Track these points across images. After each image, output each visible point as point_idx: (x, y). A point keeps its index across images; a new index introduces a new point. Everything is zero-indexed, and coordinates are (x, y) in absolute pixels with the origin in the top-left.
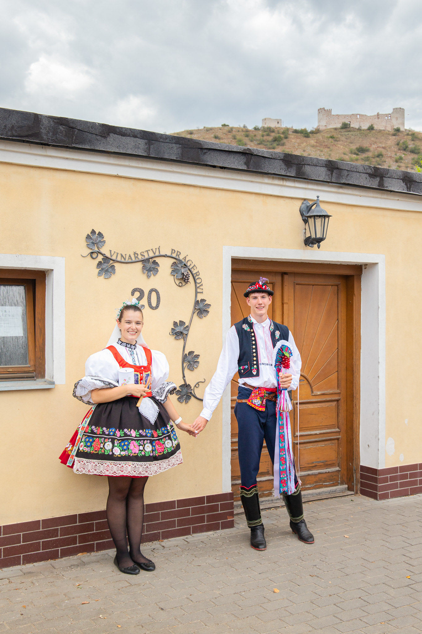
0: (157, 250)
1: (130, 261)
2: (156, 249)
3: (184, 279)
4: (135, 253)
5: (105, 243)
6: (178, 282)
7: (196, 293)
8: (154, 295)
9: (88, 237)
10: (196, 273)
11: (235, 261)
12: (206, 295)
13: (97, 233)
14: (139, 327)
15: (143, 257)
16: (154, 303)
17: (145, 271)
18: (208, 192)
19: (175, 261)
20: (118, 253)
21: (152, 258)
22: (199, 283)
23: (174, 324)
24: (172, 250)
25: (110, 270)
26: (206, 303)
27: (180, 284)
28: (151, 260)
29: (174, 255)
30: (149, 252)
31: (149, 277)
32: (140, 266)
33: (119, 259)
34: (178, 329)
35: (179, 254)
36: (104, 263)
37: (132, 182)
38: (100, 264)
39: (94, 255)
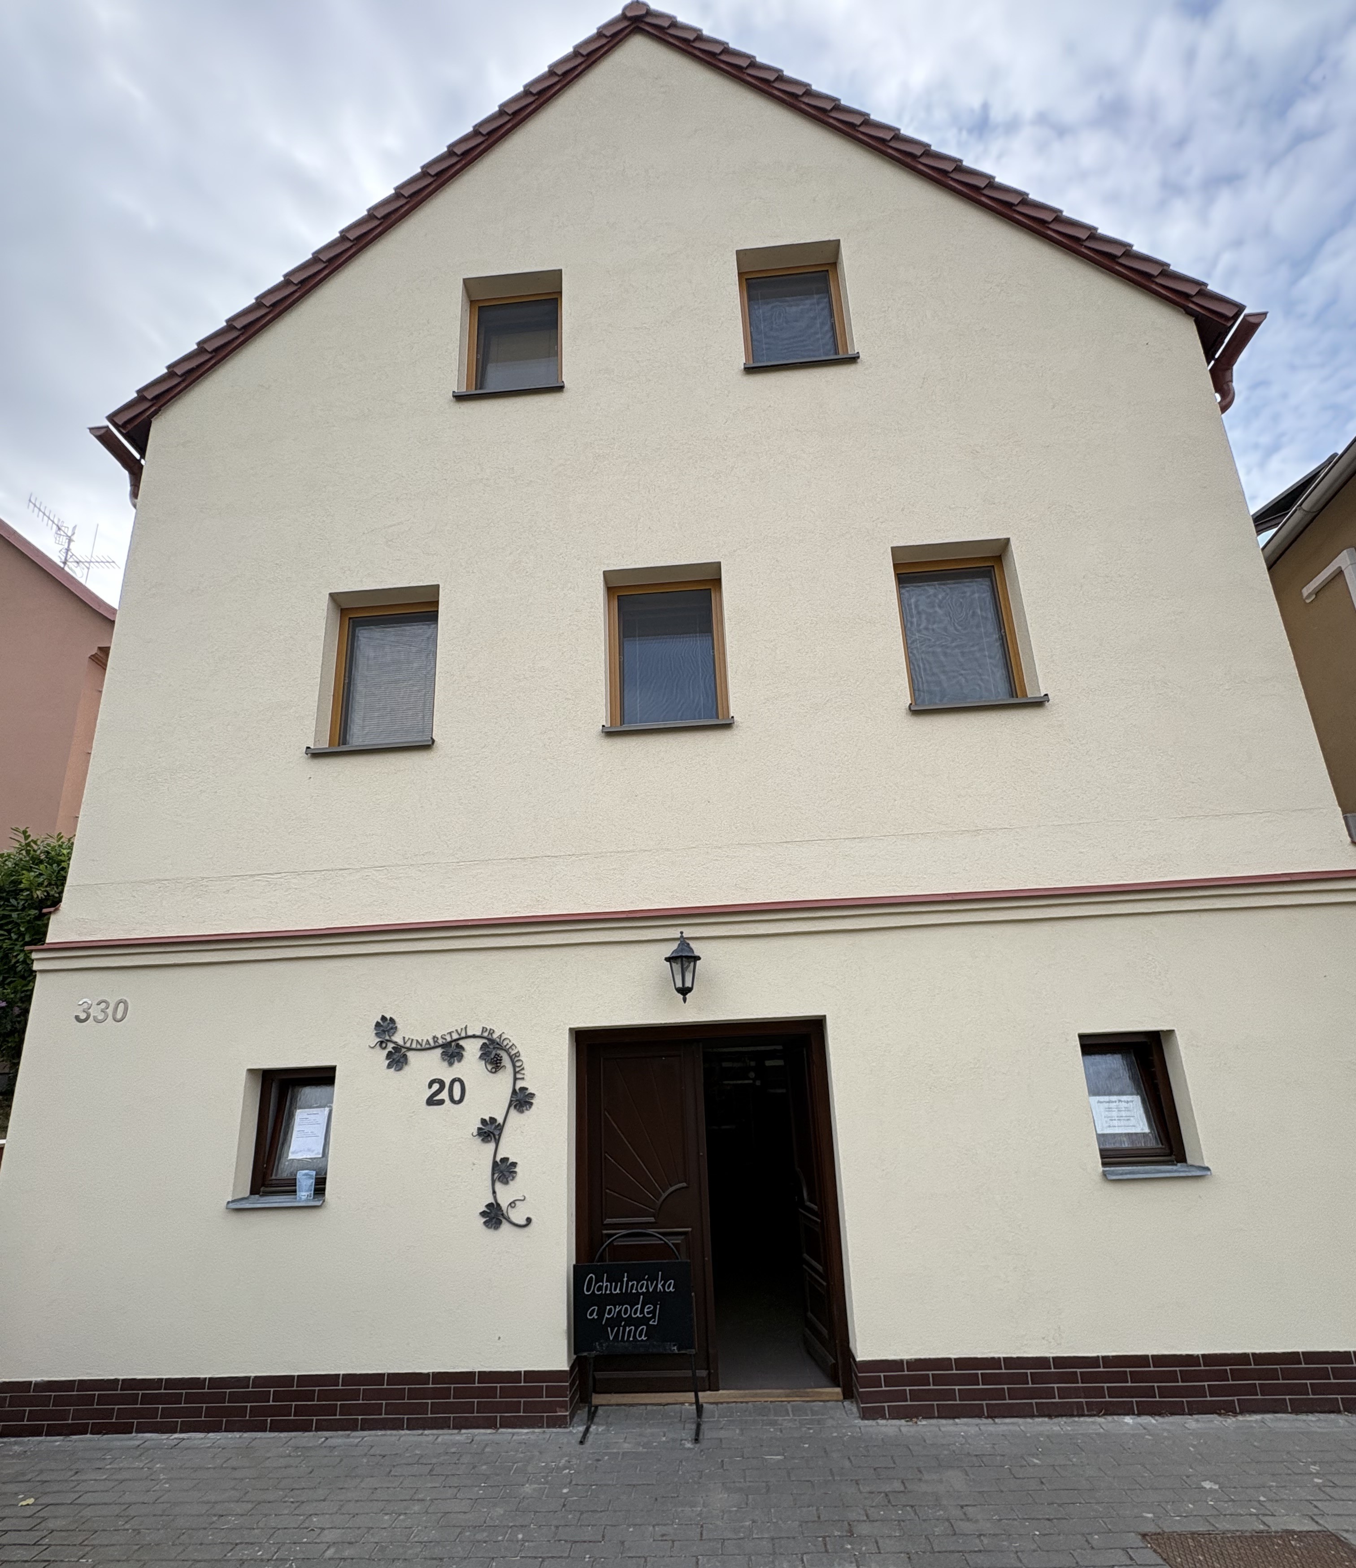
1: (428, 1046)
2: (462, 1029)
3: (497, 1063)
4: (434, 1037)
5: (397, 1029)
6: (489, 1067)
7: (515, 1079)
8: (457, 1086)
9: (377, 1025)
10: (515, 1054)
12: (529, 1082)
13: (388, 1019)
15: (444, 1041)
16: (457, 1096)
17: (446, 1057)
19: (485, 1041)
20: (412, 1040)
21: (454, 1041)
22: (519, 1067)
23: (482, 1122)
24: (483, 1028)
25: (402, 1060)
26: (528, 1092)
27: (493, 1070)
29: (486, 1034)
30: (452, 1033)
31: (451, 1064)
32: (439, 1051)
33: (414, 1046)
34: (486, 1129)
35: (492, 1032)
38: (390, 1054)
39: (384, 1045)
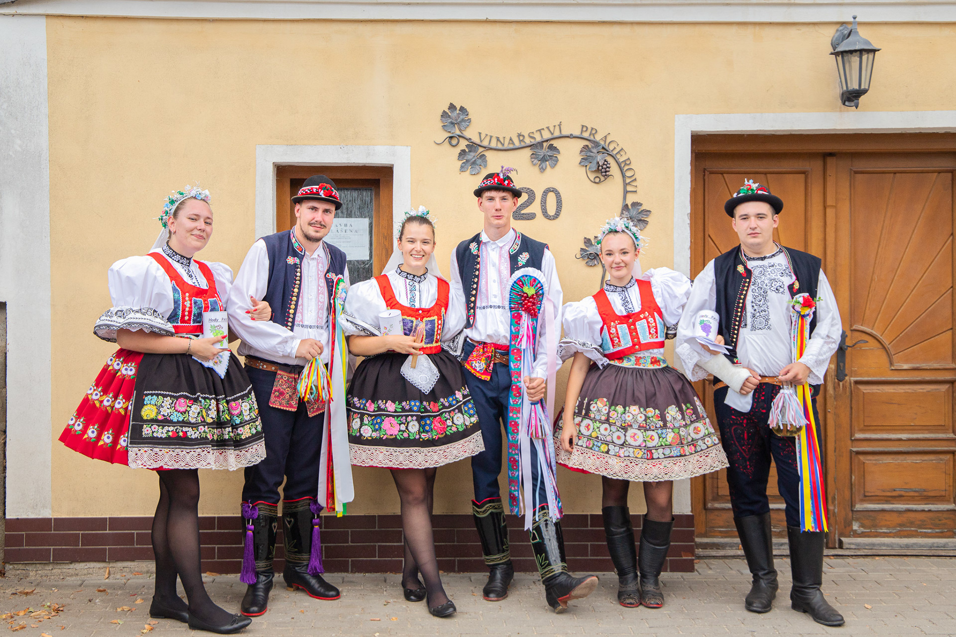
0: (557, 128)
1: (511, 146)
2: (555, 126)
3: (602, 172)
4: (519, 135)
5: (470, 122)
6: (592, 176)
7: (626, 192)
8: (551, 197)
9: (444, 115)
10: (625, 161)
11: (698, 140)
12: (642, 196)
13: (458, 109)
14: (427, 248)
15: (532, 140)
16: (551, 210)
17: (536, 161)
18: (646, 30)
19: (587, 143)
20: (491, 137)
21: (547, 141)
22: (630, 177)
23: (585, 243)
24: (583, 126)
25: (479, 162)
26: (643, 208)
27: (597, 180)
28: (545, 144)
29: (586, 135)
30: (542, 131)
31: (543, 170)
32: (528, 152)
33: (493, 144)
34: (591, 250)
35: (594, 132)
36: (470, 151)
37: (514, 26)
38: (463, 153)
39: (454, 142)
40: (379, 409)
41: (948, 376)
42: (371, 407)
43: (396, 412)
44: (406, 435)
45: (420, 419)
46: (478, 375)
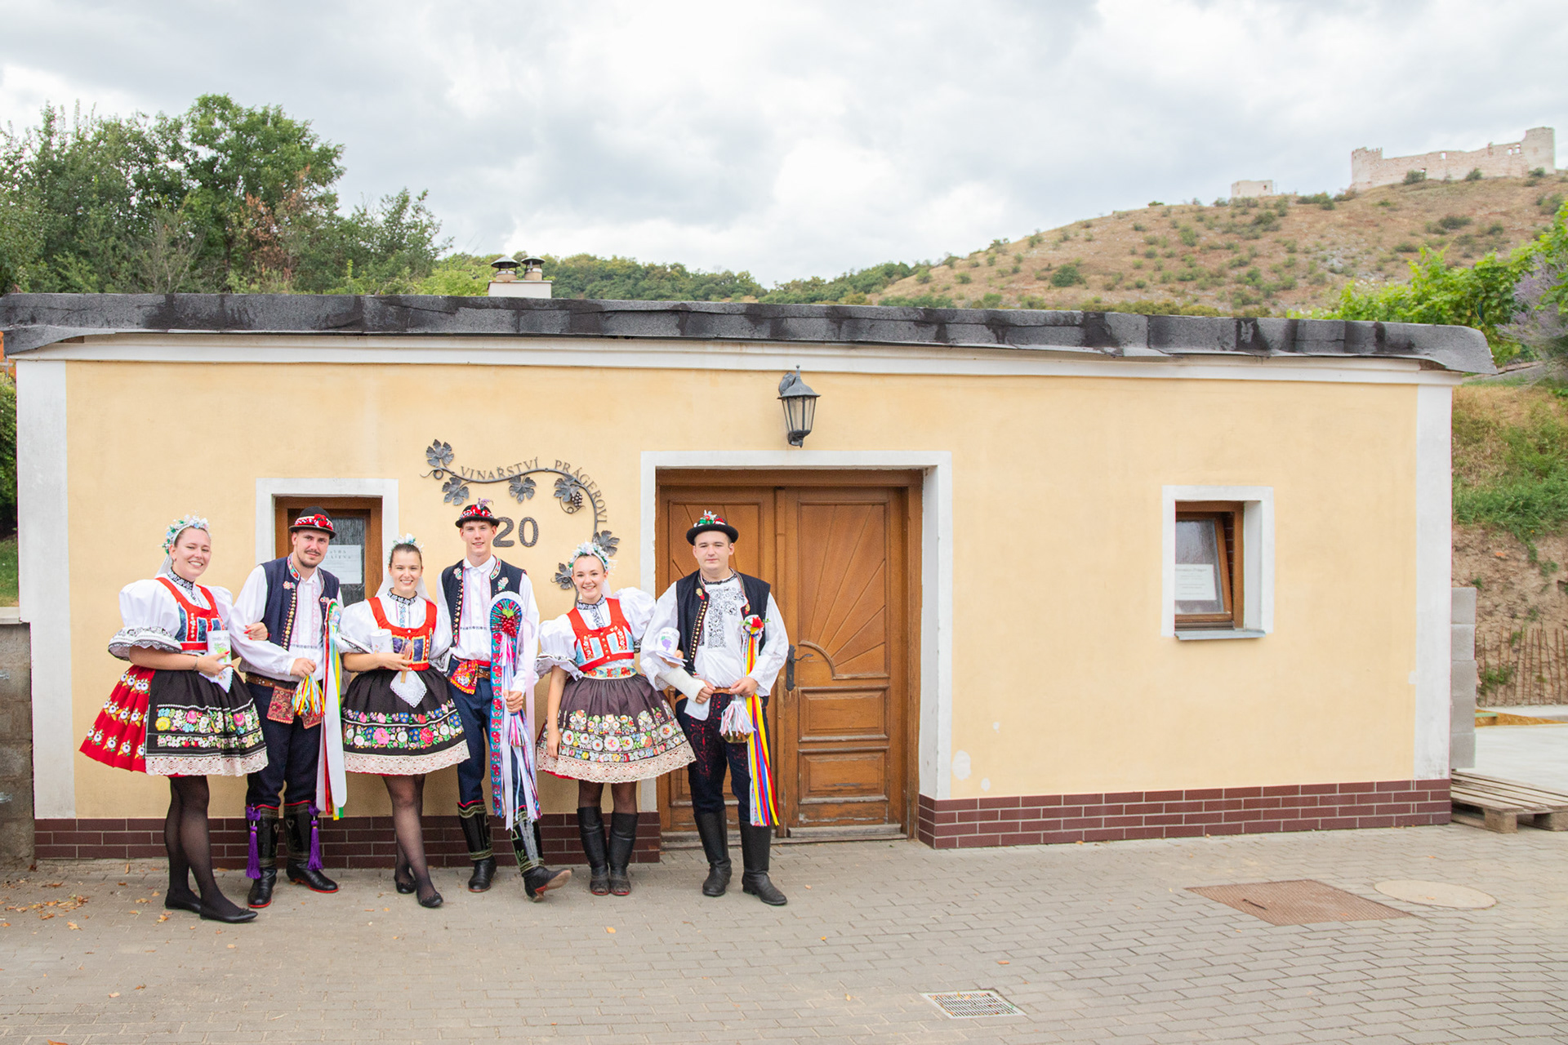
0: (534, 463)
1: (491, 479)
2: (531, 461)
3: (575, 503)
4: (499, 469)
5: (453, 457)
6: (566, 507)
7: (597, 522)
8: (529, 526)
9: (430, 450)
10: (596, 493)
11: (662, 474)
12: (612, 525)
13: (442, 444)
14: (415, 573)
15: (511, 474)
16: (529, 538)
17: (514, 493)
18: (614, 374)
19: (561, 476)
20: (473, 471)
21: (524, 474)
22: (600, 508)
25: (461, 493)
26: (612, 536)
27: (571, 510)
28: (522, 477)
29: (560, 469)
30: (520, 466)
31: (520, 501)
32: (507, 485)
33: (475, 478)
34: (565, 575)
35: (567, 466)
36: (453, 484)
37: (493, 370)
38: (447, 485)
39: (439, 475)
40: (371, 720)
41: (881, 684)
42: (364, 718)
43: (386, 723)
44: (395, 744)
45: (408, 730)
46: (463, 689)
